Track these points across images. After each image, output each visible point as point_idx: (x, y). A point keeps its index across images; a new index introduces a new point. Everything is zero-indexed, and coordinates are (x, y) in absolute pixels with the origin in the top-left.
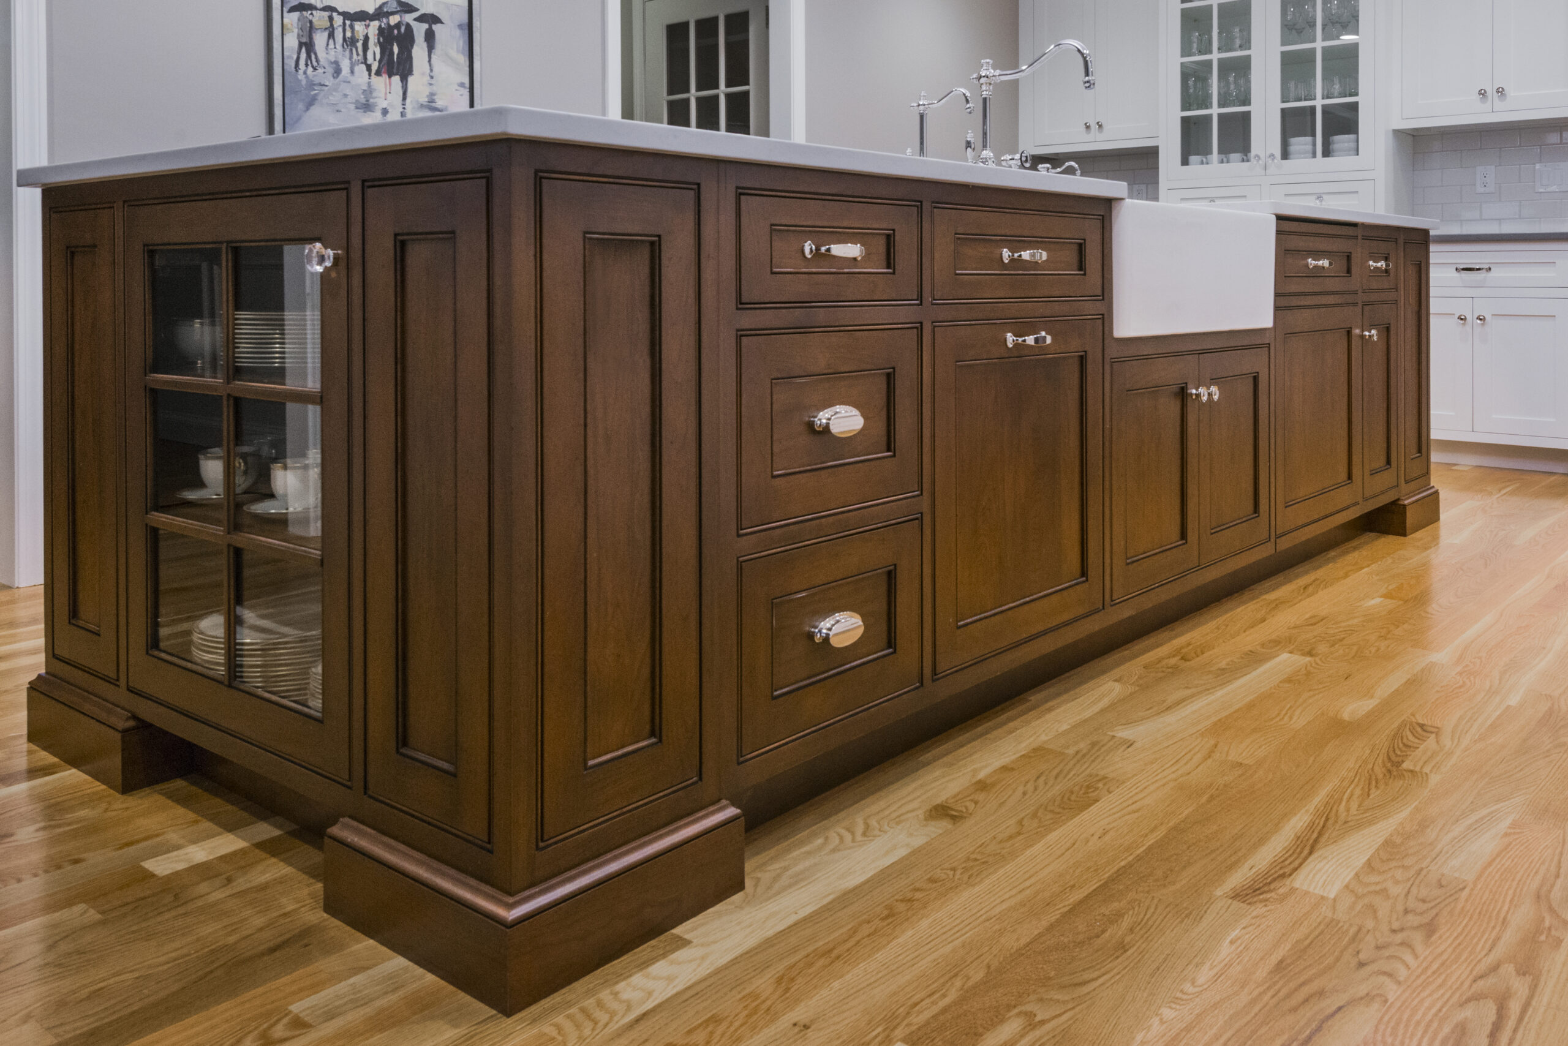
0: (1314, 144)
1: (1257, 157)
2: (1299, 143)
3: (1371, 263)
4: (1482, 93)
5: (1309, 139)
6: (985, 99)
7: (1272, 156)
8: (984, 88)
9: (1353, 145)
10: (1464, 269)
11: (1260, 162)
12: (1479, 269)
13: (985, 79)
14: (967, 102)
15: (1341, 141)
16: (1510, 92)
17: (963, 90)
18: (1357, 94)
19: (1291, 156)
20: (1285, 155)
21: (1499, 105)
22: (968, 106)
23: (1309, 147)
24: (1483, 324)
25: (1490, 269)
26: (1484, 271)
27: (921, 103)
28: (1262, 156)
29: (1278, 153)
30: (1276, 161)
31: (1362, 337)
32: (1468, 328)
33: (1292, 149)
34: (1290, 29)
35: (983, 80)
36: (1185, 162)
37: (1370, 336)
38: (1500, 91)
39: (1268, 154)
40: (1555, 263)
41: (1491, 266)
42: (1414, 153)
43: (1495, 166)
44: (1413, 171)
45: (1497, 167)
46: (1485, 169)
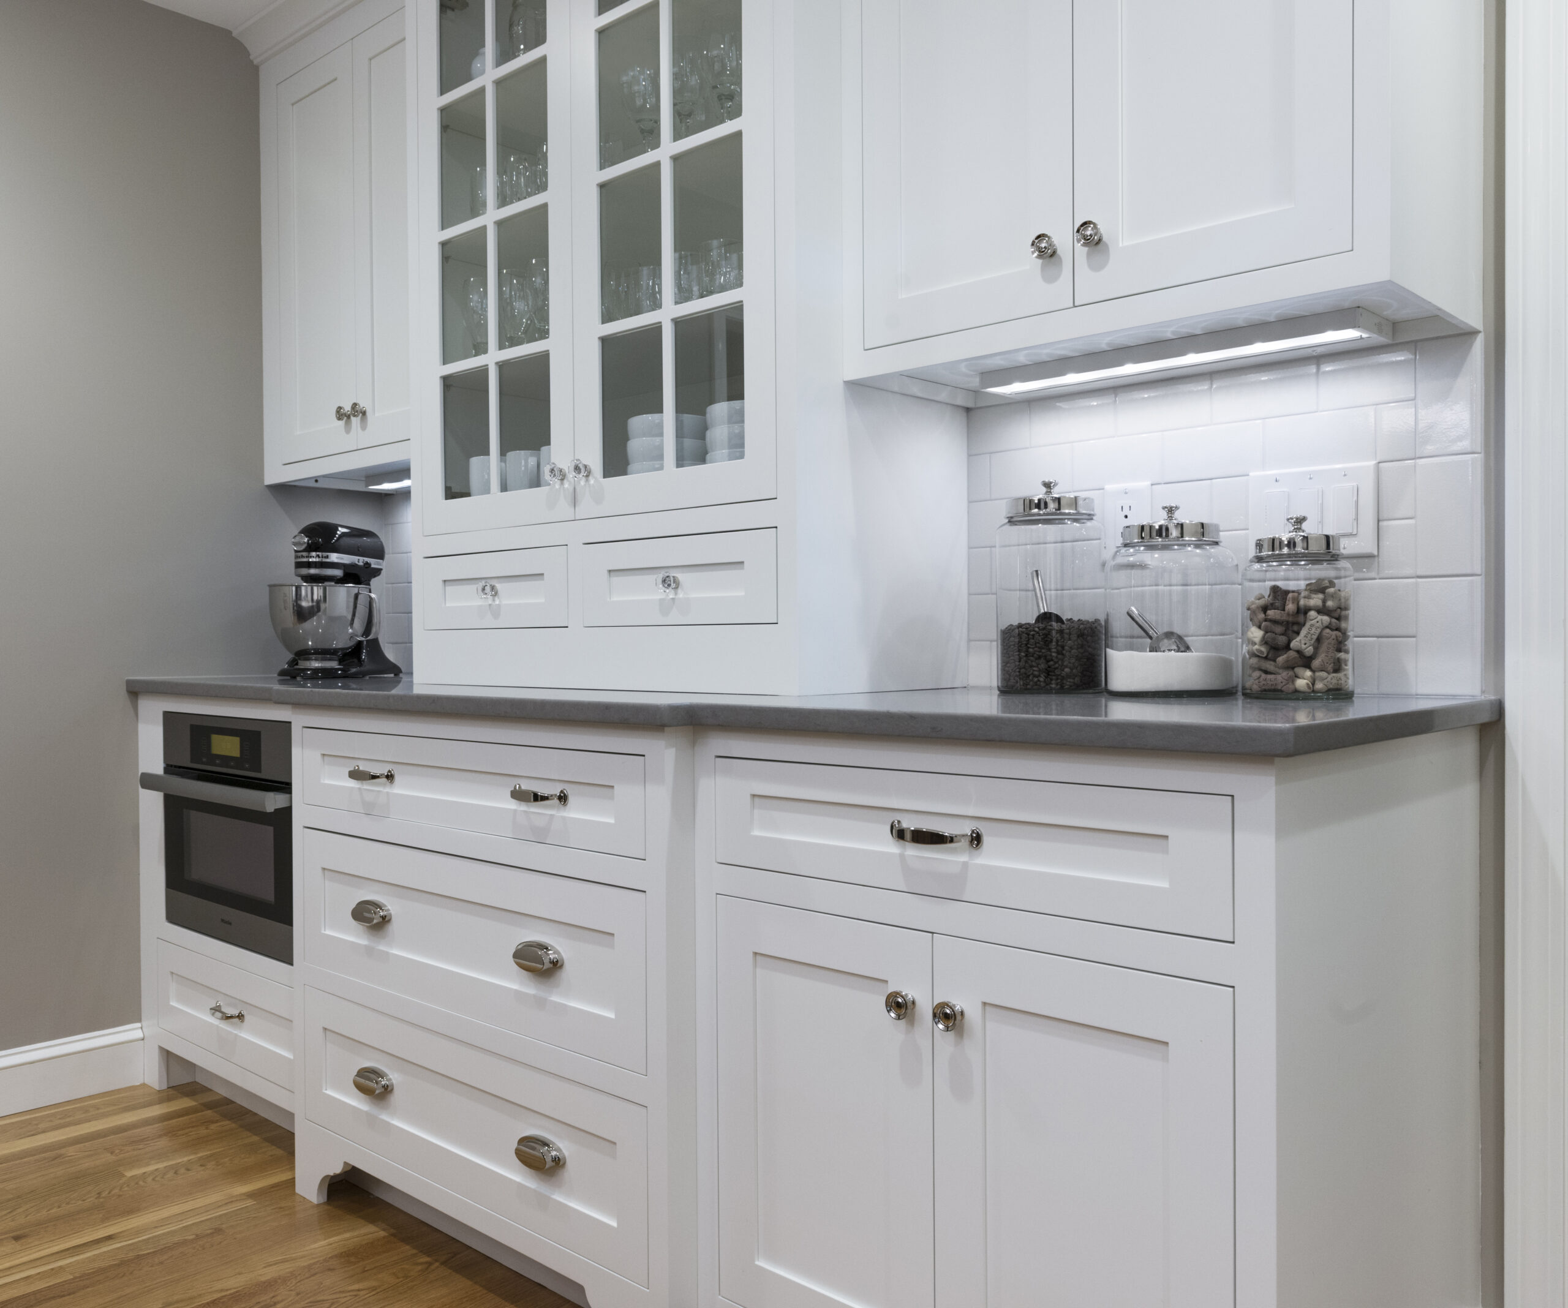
0: (662, 432)
2: (643, 431)
4: (1044, 247)
5: (650, 419)
7: (586, 468)
10: (913, 834)
11: (566, 485)
12: (944, 838)
15: (719, 417)
16: (1123, 238)
20: (613, 463)
24: (957, 1034)
25: (978, 838)
26: (964, 843)
28: (566, 467)
29: (595, 458)
30: (592, 481)
32: (922, 1036)
33: (633, 445)
38: (1090, 235)
40: (1166, 837)
41: (983, 828)
42: (969, 455)
43: (1149, 483)
44: (970, 502)
45: (1154, 486)
46: (1126, 493)
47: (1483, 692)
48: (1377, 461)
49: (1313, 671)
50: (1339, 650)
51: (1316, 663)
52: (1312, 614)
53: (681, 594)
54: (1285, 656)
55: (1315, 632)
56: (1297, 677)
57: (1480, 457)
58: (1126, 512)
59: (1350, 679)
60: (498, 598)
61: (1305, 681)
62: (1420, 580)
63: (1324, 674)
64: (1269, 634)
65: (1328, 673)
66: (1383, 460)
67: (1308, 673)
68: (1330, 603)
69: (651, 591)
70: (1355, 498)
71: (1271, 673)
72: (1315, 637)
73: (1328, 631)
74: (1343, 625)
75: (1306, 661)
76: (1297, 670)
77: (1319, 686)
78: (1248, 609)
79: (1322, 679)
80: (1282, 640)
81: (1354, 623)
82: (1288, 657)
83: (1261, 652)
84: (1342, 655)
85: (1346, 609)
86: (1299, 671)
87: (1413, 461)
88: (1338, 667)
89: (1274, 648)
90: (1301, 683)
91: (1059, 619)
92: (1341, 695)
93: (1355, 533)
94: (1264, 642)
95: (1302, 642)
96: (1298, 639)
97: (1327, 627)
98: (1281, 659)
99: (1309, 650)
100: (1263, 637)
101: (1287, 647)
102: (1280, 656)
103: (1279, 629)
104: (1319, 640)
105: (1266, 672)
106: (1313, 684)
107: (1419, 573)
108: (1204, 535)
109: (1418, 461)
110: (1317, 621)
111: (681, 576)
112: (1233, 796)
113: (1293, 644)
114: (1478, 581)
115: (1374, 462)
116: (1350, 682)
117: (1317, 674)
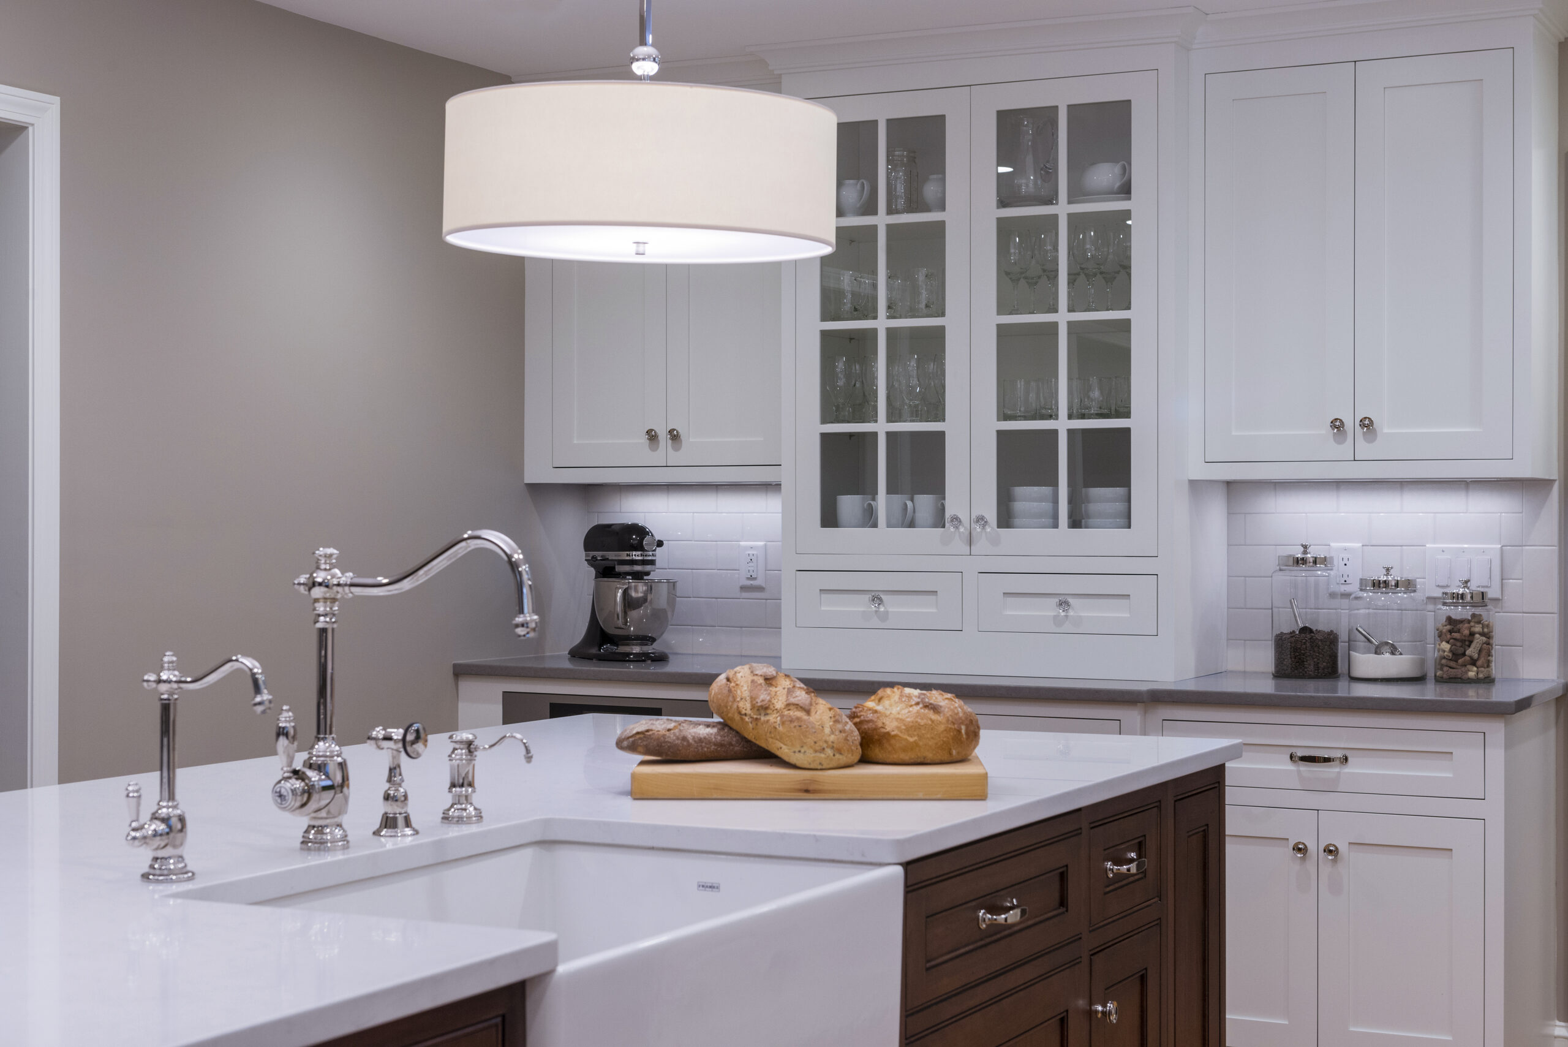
0: (1055, 501)
1: (956, 519)
2: (1029, 497)
3: (1109, 865)
4: (1337, 425)
5: (1046, 490)
6: (323, 631)
7: (981, 520)
8: (321, 608)
9: (1120, 506)
10: (1304, 759)
11: (962, 529)
12: (1327, 760)
13: (323, 589)
14: (257, 690)
15: (1103, 497)
16: (1385, 428)
17: (248, 662)
18: (1127, 415)
19: (1017, 521)
20: (1006, 519)
21: (1364, 449)
22: (258, 699)
23: (1047, 506)
24: (1335, 861)
25: (1346, 759)
26: (1337, 762)
27: (164, 676)
28: (964, 517)
29: (991, 514)
30: (988, 530)
31: (1091, 1013)
32: (1311, 865)
33: (1019, 506)
34: (1015, 281)
35: (317, 592)
36: (830, 518)
37: (1103, 1013)
38: (1367, 424)
39: (974, 517)
40: (1452, 753)
41: (1348, 753)
42: (1229, 513)
43: (1361, 544)
44: (1228, 545)
45: (1364, 547)
46: (1346, 550)
47: (1558, 678)
48: (1502, 545)
49: (1477, 668)
50: (1489, 656)
51: (1479, 663)
52: (1477, 636)
53: (1071, 613)
54: (1463, 659)
55: (1479, 646)
56: (1469, 671)
57: (1556, 548)
58: (1346, 561)
59: (1495, 671)
60: (884, 606)
61: (1474, 673)
62: (1525, 614)
63: (1483, 669)
64: (1453, 647)
65: (1485, 668)
66: (1505, 545)
67: (1475, 669)
68: (1486, 630)
69: (1048, 610)
70: (1489, 566)
71: (1453, 668)
72: (1479, 649)
73: (1485, 645)
74: (1491, 641)
75: (1473, 662)
76: (1468, 666)
77: (1481, 676)
78: (1438, 630)
79: (1482, 672)
80: (1461, 651)
81: (1496, 640)
82: (1465, 660)
83: (1449, 656)
84: (1490, 658)
85: (1492, 632)
86: (1469, 667)
87: (1520, 548)
88: (1488, 664)
89: (1456, 655)
90: (1472, 674)
91: (1311, 631)
92: (1489, 681)
93: (1489, 585)
94: (1451, 651)
95: (1472, 651)
96: (1470, 649)
97: (1484, 643)
98: (1460, 661)
99: (1476, 656)
100: (1451, 648)
101: (1464, 654)
102: (1459, 659)
103: (1459, 644)
104: (1480, 651)
105: (1451, 667)
106: (1477, 674)
107: (1524, 611)
108: (1409, 585)
109: (1524, 547)
110: (1479, 640)
111: (1071, 600)
112: (1484, 733)
113: (1467, 653)
114: (1556, 616)
115: (1500, 546)
116: (1494, 672)
117: (1480, 669)
